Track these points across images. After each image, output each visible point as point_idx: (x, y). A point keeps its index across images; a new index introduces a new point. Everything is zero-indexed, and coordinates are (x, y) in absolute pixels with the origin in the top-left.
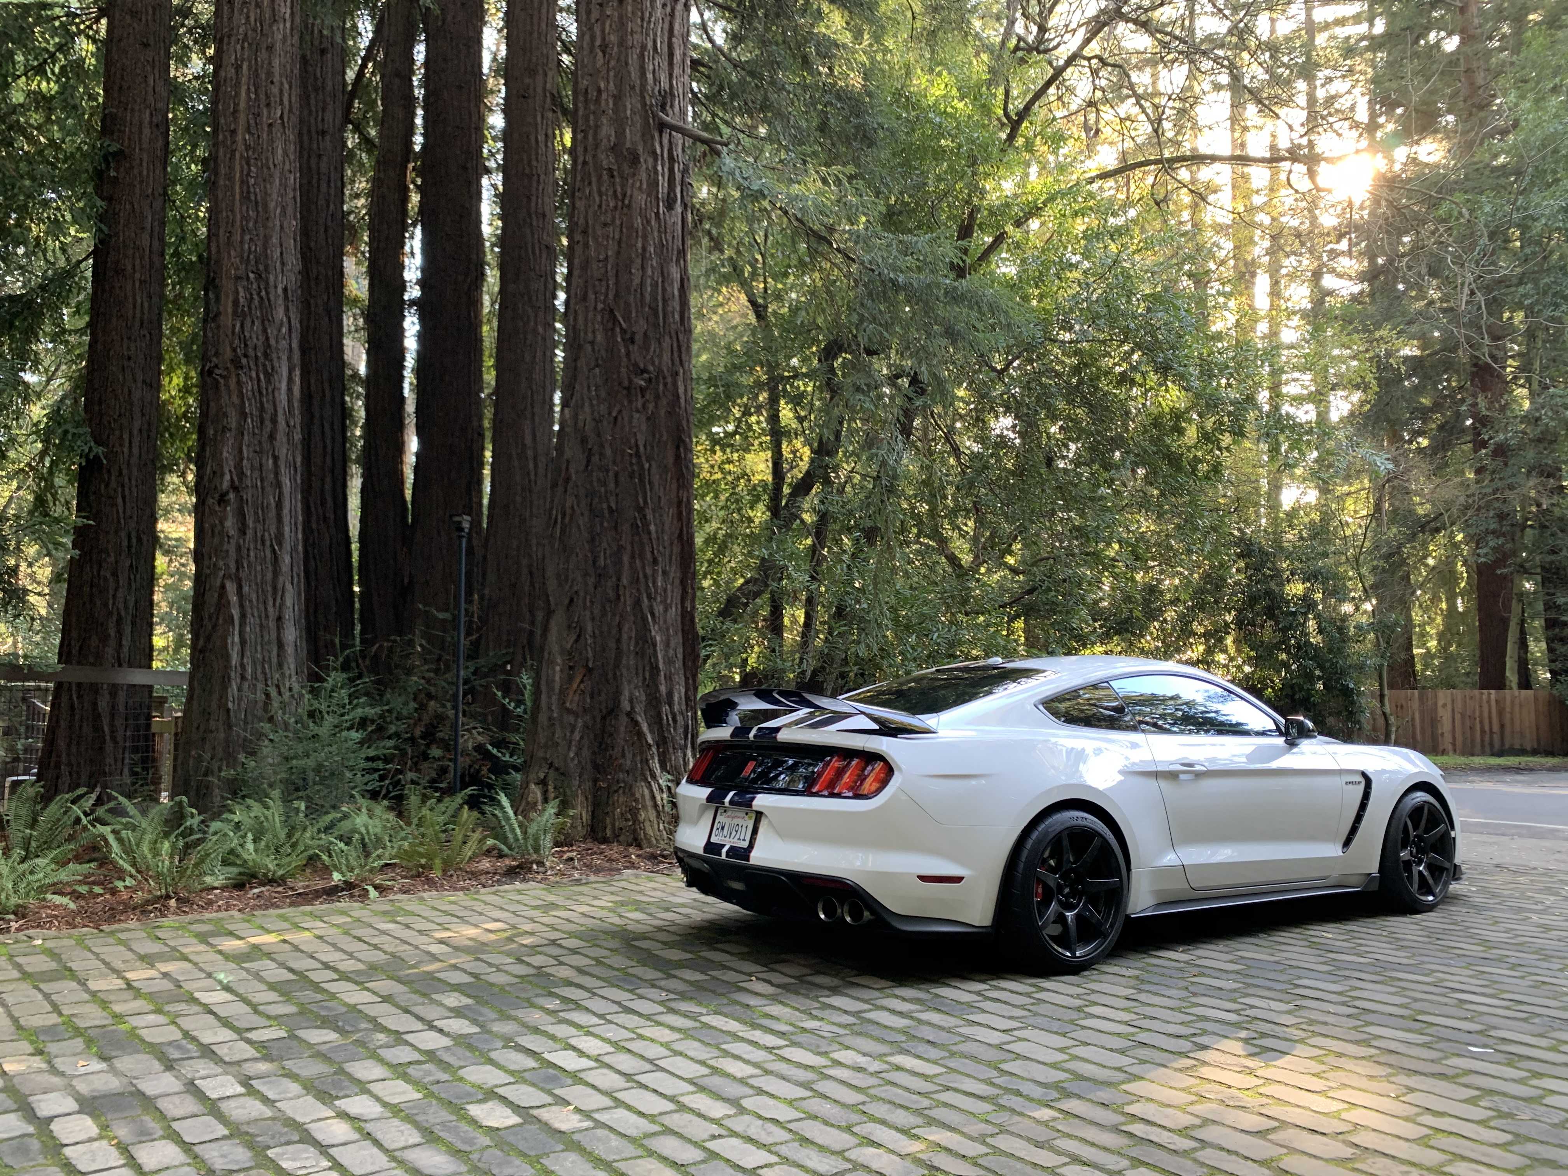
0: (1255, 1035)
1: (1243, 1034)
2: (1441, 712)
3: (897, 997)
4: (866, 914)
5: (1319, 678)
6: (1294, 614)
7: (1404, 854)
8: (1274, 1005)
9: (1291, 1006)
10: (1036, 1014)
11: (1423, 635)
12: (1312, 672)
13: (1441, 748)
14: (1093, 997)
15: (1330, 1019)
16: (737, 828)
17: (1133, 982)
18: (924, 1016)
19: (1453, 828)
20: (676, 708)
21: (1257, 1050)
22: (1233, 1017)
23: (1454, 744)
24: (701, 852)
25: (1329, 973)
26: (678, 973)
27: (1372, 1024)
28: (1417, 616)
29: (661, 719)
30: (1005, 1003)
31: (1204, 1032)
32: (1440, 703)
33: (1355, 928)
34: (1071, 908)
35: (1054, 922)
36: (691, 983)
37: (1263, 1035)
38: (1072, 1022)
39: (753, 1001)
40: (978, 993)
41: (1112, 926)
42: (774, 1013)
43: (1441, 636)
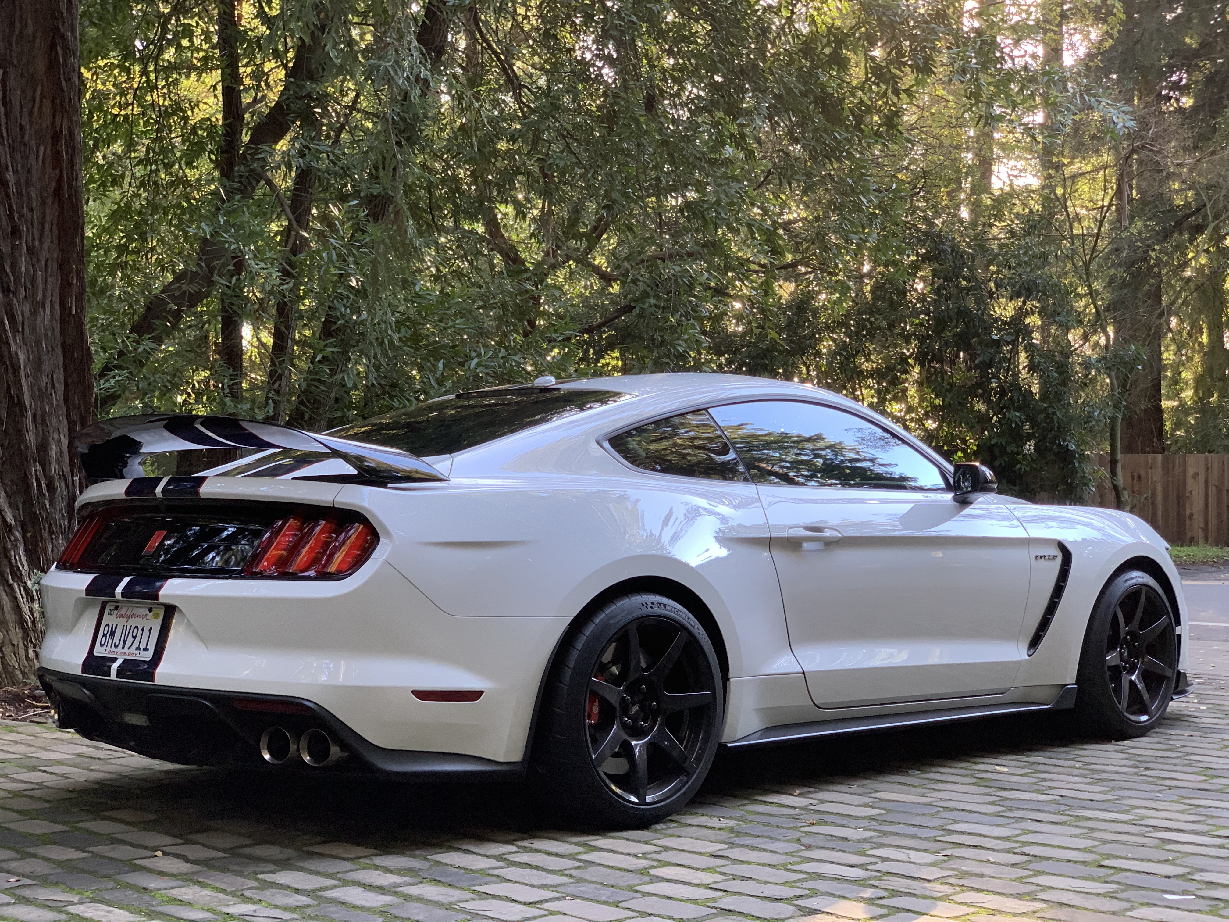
0: (885, 894)
1: (868, 893)
2: (1191, 484)
3: (377, 868)
4: (335, 750)
5: (1029, 437)
6: (997, 344)
7: (1111, 658)
8: (915, 856)
9: (938, 857)
10: (580, 880)
11: (1176, 381)
12: (1019, 427)
13: (1189, 535)
14: (665, 856)
15: (988, 870)
16: (134, 633)
17: (725, 835)
18: (414, 891)
19: (1178, 623)
20: (54, 468)
21: (884, 911)
22: (857, 873)
23: (1205, 530)
24: (78, 672)
25: (997, 815)
26: (41, 851)
27: (1043, 873)
28: (1168, 356)
29: (29, 486)
30: (537, 868)
31: (814, 893)
32: (1191, 471)
33: (1040, 759)
34: (638, 734)
35: (616, 755)
36: (59, 864)
37: (895, 893)
38: (631, 888)
39: (153, 883)
40: (499, 858)
41: (698, 759)
42: (185, 898)
43: (1199, 381)
